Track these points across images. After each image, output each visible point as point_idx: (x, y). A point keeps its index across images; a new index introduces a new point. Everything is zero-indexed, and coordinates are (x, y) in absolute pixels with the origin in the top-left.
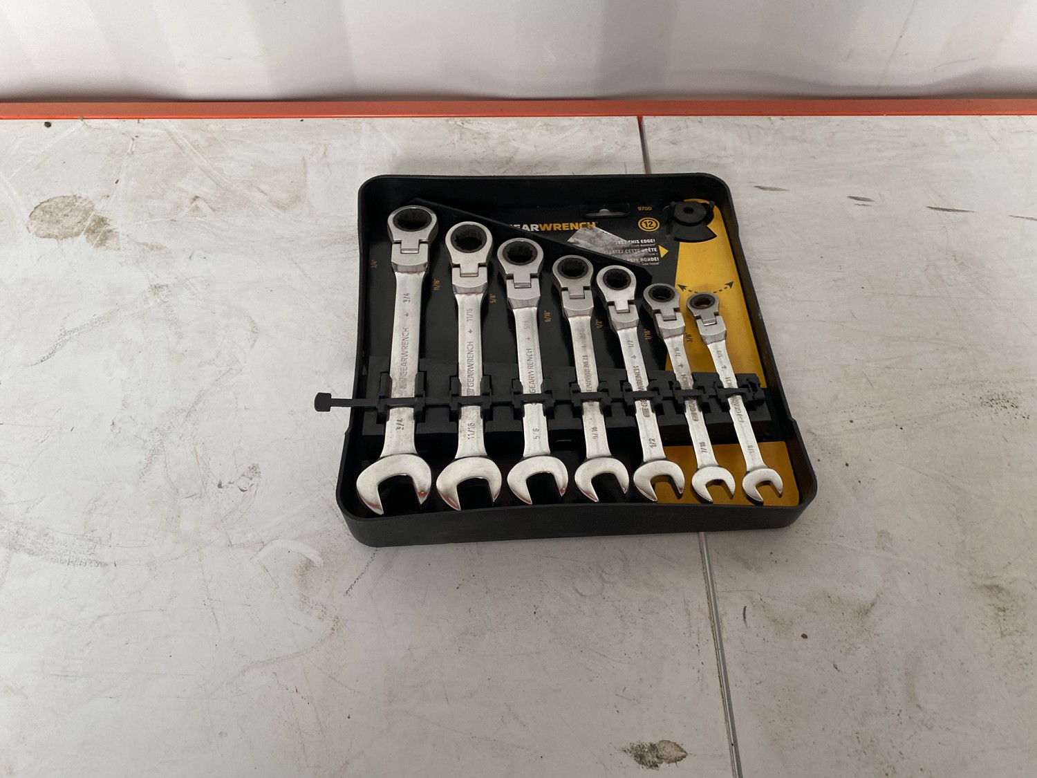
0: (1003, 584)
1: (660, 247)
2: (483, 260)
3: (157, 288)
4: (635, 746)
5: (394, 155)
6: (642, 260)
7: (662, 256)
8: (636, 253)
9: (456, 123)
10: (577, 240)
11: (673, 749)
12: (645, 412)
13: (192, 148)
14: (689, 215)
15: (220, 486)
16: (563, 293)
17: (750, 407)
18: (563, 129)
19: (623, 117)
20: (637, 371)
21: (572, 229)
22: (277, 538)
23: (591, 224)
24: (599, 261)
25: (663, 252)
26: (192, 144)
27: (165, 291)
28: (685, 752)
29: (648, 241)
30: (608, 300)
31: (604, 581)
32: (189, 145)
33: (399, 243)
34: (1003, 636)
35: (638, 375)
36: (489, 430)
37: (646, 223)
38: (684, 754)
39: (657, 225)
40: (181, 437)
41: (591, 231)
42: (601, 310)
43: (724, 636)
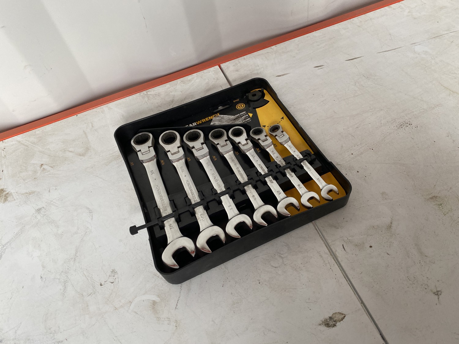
0: (436, 195)
1: (249, 114)
2: (179, 145)
3: (39, 210)
4: (323, 321)
5: (123, 116)
6: (244, 121)
7: (251, 117)
8: (240, 119)
9: (144, 93)
10: (214, 123)
11: (339, 315)
12: (271, 181)
13: (31, 144)
14: (255, 97)
15: (101, 285)
16: (217, 146)
17: (311, 163)
18: (190, 81)
19: (213, 68)
20: (261, 166)
21: (210, 119)
22: (136, 297)
23: (217, 114)
24: (227, 128)
25: (251, 115)
26: (31, 143)
27: (43, 210)
28: (344, 314)
29: (243, 113)
30: (237, 142)
31: (282, 258)
32: (30, 143)
33: (140, 151)
34: (445, 215)
35: (262, 168)
36: (210, 214)
37: (239, 106)
38: (344, 315)
39: (244, 106)
40: (75, 271)
41: (218, 117)
42: (236, 148)
43: (339, 260)
